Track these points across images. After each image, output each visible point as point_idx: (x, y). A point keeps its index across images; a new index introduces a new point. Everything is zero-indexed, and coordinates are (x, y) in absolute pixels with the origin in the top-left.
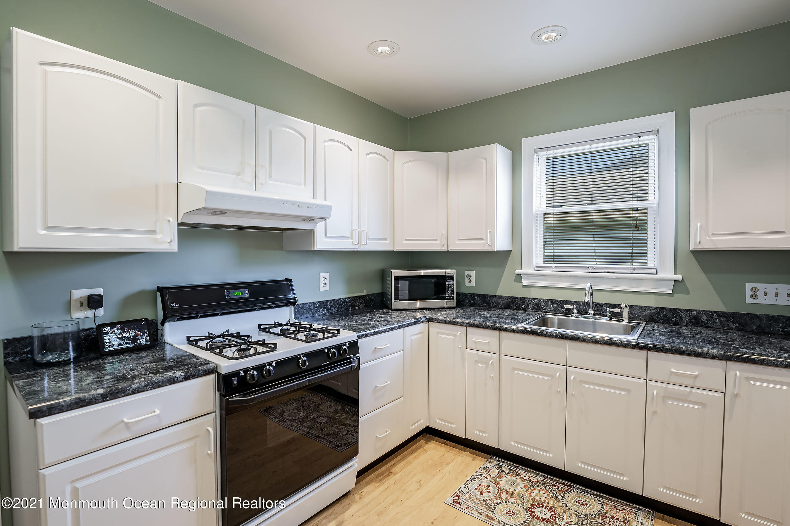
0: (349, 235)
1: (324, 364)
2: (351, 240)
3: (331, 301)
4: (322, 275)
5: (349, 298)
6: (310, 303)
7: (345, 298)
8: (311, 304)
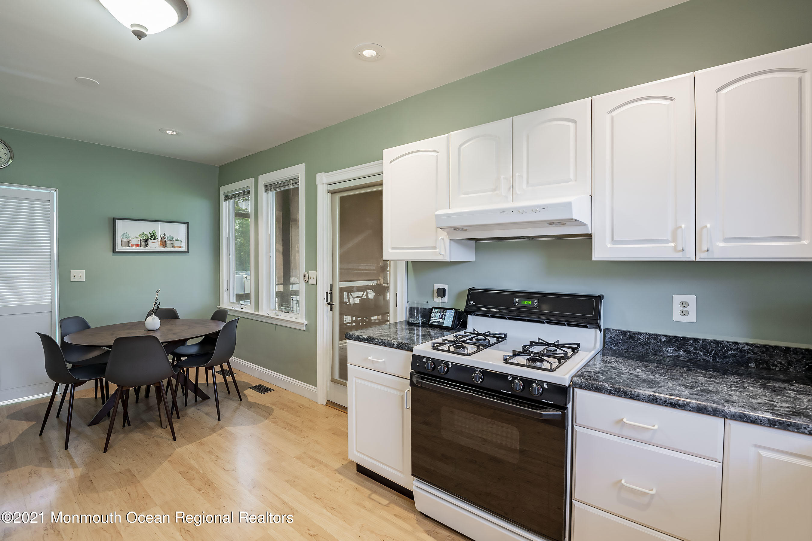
0: (669, 238)
1: (504, 391)
2: (671, 245)
3: (696, 340)
4: (678, 299)
5: (751, 345)
6: (647, 335)
7: (737, 344)
8: (650, 335)
